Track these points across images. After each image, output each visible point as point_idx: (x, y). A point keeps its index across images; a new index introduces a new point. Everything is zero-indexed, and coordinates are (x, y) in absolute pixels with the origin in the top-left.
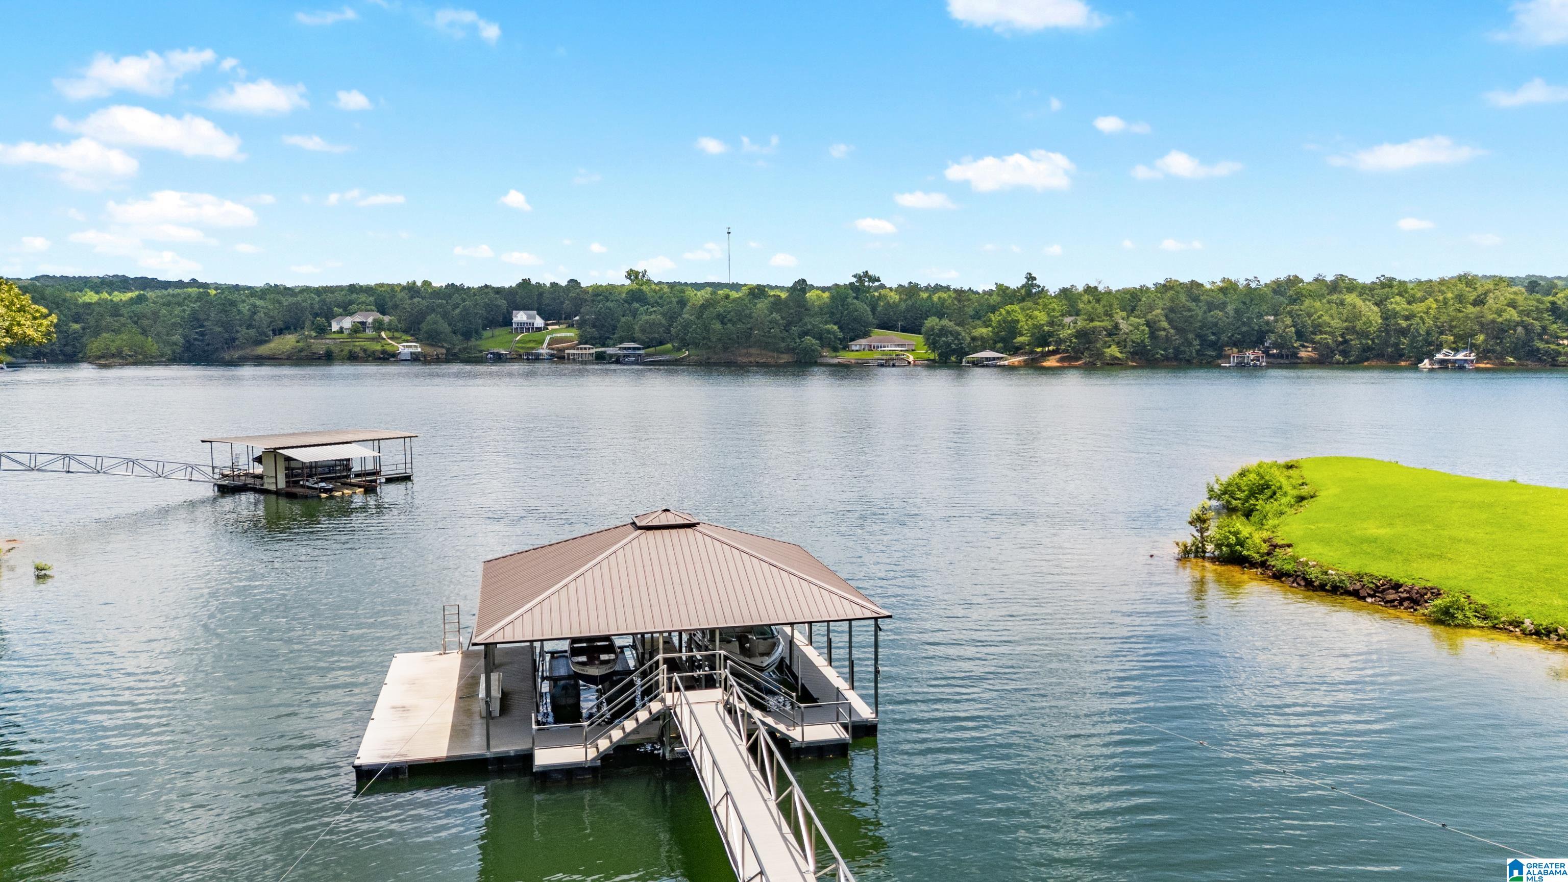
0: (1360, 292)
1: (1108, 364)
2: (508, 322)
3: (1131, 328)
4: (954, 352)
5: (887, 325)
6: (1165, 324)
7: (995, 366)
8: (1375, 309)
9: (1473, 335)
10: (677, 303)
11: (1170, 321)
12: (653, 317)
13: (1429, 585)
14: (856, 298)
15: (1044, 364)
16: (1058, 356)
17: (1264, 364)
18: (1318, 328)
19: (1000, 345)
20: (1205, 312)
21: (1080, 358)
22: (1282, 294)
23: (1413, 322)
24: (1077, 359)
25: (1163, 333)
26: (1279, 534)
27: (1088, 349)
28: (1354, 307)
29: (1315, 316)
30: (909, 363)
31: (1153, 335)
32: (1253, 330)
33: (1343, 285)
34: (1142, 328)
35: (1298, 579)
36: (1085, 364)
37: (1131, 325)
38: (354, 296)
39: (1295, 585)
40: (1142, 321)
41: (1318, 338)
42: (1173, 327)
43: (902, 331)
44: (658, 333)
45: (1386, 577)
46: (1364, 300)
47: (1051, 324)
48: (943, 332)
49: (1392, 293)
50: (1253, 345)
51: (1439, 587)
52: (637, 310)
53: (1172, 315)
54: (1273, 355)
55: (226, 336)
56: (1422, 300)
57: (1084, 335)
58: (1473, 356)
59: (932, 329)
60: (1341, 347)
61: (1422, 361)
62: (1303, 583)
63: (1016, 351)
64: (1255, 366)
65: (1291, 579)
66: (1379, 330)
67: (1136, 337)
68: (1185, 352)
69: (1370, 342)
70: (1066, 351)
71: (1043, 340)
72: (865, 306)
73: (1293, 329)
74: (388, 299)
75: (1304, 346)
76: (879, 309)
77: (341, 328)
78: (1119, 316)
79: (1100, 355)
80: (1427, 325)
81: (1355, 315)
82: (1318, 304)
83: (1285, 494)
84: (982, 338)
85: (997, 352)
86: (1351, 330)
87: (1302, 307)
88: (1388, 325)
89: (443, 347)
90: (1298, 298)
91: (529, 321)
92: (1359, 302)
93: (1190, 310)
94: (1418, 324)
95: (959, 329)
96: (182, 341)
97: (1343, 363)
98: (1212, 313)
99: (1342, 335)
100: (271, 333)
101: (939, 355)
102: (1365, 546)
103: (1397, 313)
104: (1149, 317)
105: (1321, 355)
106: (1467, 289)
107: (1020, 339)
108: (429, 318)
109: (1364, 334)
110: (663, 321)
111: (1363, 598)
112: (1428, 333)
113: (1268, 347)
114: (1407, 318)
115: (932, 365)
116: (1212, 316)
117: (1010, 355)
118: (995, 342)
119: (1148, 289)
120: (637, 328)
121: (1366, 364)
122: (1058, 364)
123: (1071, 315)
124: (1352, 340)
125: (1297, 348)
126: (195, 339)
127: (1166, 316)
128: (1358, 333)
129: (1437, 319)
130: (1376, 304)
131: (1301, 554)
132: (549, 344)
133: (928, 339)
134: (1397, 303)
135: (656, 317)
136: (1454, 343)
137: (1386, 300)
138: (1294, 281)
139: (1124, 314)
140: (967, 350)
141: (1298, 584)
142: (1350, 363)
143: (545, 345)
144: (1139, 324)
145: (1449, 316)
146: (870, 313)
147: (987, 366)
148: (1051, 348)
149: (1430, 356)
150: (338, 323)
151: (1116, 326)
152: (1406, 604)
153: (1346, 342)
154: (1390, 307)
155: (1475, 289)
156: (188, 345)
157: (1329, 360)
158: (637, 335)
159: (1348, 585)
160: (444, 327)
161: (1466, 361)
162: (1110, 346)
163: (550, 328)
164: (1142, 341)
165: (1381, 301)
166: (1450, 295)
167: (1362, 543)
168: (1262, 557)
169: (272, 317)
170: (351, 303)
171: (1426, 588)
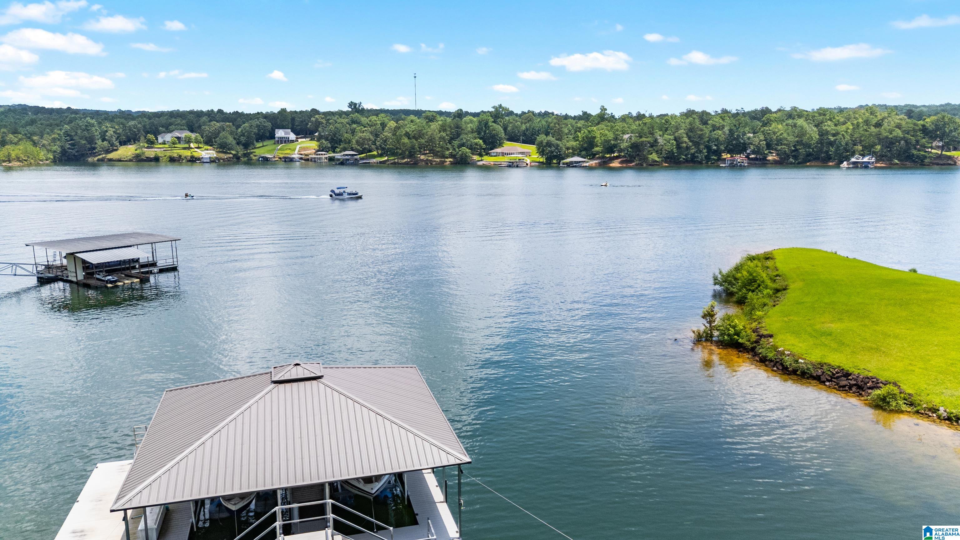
0: (806, 118)
1: (650, 165)
2: (272, 136)
3: (665, 142)
4: (555, 157)
5: (513, 138)
6: (686, 139)
7: (581, 167)
8: (815, 129)
9: (873, 146)
10: (381, 124)
11: (689, 138)
12: (364, 134)
13: (870, 374)
14: (494, 122)
15: (611, 165)
16: (620, 160)
17: (746, 164)
18: (779, 142)
19: (584, 153)
20: (711, 132)
21: (633, 161)
22: (759, 119)
23: (838, 137)
24: (631, 162)
25: (684, 145)
26: (763, 325)
27: (638, 155)
28: (802, 128)
29: (778, 134)
30: (527, 164)
31: (678, 147)
32: (740, 143)
33: (796, 113)
34: (671, 142)
35: (778, 364)
36: (636, 165)
37: (665, 140)
38: (173, 119)
39: (775, 368)
40: (672, 137)
41: (779, 148)
42: (691, 141)
43: (523, 143)
44: (368, 145)
45: (839, 367)
46: (808, 123)
47: (616, 139)
48: (549, 144)
49: (826, 119)
50: (740, 153)
51: (878, 377)
52: (355, 129)
53: (690, 134)
54: (752, 159)
55: (89, 146)
56: (844, 123)
57: (636, 147)
58: (873, 160)
59: (542, 142)
60: (793, 154)
61: (842, 162)
62: (780, 368)
63: (593, 156)
64: (741, 166)
65: (772, 364)
66: (817, 143)
67: (668, 147)
68: (698, 157)
69: (811, 150)
70: (624, 157)
71: (610, 149)
72: (500, 127)
73: (765, 142)
74: (194, 122)
75: (770, 153)
76: (509, 129)
77: (164, 141)
78: (658, 134)
79: (645, 159)
80: (846, 139)
81: (802, 133)
82: (780, 126)
83: (766, 287)
84: (573, 148)
85: (582, 157)
86: (800, 143)
87: (770, 128)
88: (822, 140)
89: (231, 153)
90: (768, 122)
91: (286, 136)
92: (805, 124)
93: (702, 130)
94: (841, 139)
95: (559, 142)
96: (59, 150)
97: (794, 163)
98: (715, 132)
99: (794, 146)
100: (118, 144)
101: (546, 159)
102: (823, 339)
103: (828, 131)
104: (676, 134)
105: (781, 158)
106: (871, 117)
107: (597, 149)
108: (221, 134)
109: (808, 146)
110: (371, 137)
111: (823, 383)
112: (847, 144)
113: (749, 154)
114: (834, 135)
115: (542, 166)
116: (715, 134)
117: (590, 159)
118: (581, 151)
119: (676, 116)
120: (354, 141)
121: (808, 164)
122: (620, 165)
123: (628, 134)
124: (800, 149)
125: (767, 154)
126: (69, 148)
127: (687, 134)
128: (803, 144)
129: (853, 136)
130: (816, 126)
131: (779, 344)
132: (299, 151)
133: (538, 149)
134: (829, 126)
135: (367, 135)
136: (862, 151)
137: (821, 123)
138: (766, 111)
139: (661, 133)
140: (563, 156)
141: (778, 368)
142: (799, 163)
143: (296, 152)
144: (670, 139)
145: (860, 133)
146: (503, 131)
147: (575, 167)
148: (616, 154)
149: (847, 159)
150: (162, 138)
151: (656, 141)
152: (854, 389)
153: (796, 150)
154: (824, 128)
155: (876, 116)
156: (64, 152)
157: (786, 161)
158: (355, 146)
159: (813, 372)
160: (231, 140)
161: (869, 162)
162: (651, 154)
163: (300, 140)
164: (672, 150)
165: (819, 124)
166: (860, 120)
167: (821, 335)
168: (752, 344)
169: (119, 133)
170: (171, 124)
171: (868, 378)
